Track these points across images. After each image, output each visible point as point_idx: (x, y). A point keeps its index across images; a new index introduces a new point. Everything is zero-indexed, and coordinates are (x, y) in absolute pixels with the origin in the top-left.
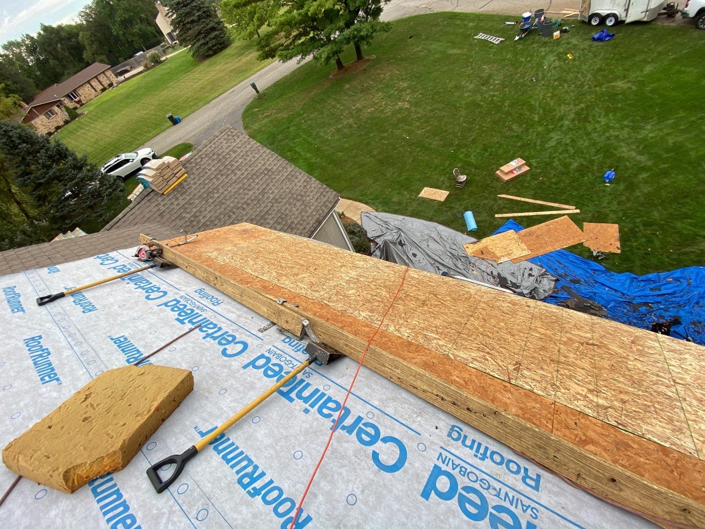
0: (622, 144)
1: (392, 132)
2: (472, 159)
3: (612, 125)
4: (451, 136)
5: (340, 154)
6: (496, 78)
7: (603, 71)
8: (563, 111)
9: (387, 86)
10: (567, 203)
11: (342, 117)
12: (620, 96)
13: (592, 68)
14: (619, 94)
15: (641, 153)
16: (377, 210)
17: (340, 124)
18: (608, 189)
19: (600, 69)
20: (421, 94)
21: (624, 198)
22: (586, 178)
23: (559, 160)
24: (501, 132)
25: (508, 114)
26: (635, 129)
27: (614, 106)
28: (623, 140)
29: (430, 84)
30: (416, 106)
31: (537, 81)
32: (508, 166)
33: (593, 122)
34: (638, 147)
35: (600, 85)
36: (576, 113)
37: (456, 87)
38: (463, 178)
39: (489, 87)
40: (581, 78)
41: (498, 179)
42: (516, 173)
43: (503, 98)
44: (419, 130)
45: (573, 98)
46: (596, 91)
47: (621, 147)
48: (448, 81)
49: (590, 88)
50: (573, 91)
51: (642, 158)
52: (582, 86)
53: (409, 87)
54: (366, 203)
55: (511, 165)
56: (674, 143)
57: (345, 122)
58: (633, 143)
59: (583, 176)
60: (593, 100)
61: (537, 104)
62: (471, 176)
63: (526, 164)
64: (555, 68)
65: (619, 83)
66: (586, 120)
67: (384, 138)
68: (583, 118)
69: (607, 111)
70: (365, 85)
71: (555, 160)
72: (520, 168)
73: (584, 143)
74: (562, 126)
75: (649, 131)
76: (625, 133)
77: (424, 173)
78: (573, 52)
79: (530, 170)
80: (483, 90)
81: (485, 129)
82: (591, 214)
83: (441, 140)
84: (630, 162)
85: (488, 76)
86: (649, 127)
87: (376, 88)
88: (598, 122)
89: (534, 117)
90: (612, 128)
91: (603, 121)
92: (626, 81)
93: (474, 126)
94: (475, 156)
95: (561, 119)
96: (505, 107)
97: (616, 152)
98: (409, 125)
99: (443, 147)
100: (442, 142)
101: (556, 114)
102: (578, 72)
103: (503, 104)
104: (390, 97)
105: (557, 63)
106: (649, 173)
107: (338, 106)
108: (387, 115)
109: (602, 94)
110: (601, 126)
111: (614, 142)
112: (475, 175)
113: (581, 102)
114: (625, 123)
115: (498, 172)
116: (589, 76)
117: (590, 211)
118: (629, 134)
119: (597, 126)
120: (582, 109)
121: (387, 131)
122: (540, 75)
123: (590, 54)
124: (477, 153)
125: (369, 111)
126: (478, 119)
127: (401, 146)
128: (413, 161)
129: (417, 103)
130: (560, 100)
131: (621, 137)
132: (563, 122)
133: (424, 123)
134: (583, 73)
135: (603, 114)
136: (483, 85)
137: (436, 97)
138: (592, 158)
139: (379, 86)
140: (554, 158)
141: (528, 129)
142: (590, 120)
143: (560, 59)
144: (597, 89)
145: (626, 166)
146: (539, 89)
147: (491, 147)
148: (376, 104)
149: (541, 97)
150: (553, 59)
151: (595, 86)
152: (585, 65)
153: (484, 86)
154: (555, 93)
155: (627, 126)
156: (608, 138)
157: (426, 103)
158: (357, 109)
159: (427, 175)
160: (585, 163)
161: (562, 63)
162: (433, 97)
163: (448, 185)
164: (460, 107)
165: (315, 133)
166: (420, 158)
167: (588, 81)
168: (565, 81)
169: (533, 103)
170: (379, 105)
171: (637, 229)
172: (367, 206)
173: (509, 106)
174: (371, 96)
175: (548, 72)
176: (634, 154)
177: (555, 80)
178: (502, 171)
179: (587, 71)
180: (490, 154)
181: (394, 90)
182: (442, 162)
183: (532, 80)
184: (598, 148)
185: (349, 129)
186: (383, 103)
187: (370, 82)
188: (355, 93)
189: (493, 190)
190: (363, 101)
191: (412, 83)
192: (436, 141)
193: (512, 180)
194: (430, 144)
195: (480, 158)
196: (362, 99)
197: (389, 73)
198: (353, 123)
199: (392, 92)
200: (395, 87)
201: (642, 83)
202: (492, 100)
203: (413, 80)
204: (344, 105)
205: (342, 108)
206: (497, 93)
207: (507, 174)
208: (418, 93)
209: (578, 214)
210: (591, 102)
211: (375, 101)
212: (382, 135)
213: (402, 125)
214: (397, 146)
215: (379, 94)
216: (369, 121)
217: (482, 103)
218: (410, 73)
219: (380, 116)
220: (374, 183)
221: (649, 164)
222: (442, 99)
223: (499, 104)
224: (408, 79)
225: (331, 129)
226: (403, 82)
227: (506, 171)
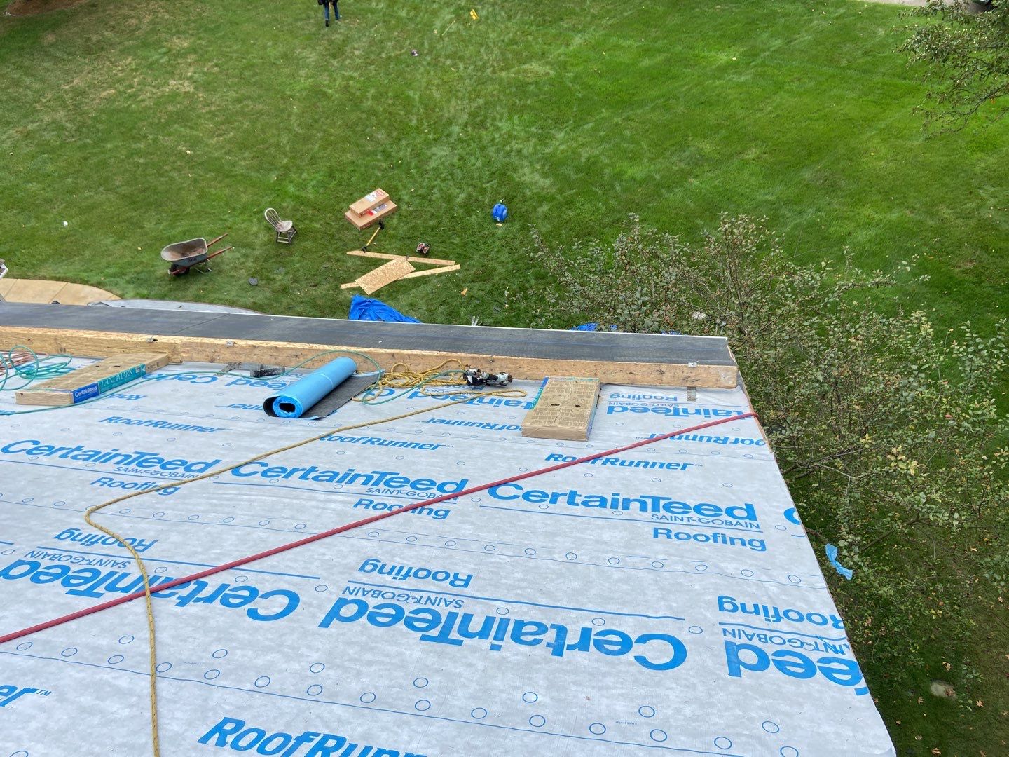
0: (525, 163)
1: (155, 141)
2: (310, 194)
3: (515, 133)
4: (272, 150)
5: (33, 187)
6: (356, 46)
7: (516, 43)
8: (452, 111)
9: (145, 45)
10: (446, 257)
11: (38, 106)
12: (532, 87)
13: (502, 38)
14: (531, 84)
15: (545, 175)
16: (122, 297)
17: (33, 122)
18: (499, 232)
19: (513, 42)
20: (216, 65)
21: (517, 243)
22: (474, 217)
23: (441, 190)
24: (358, 145)
25: (372, 113)
26: (543, 139)
27: (522, 103)
28: (526, 157)
29: (235, 48)
30: (206, 90)
31: (420, 55)
32: (363, 202)
33: (492, 128)
34: (543, 166)
35: (507, 68)
36: (471, 114)
37: (285, 56)
38: (286, 225)
39: (344, 61)
40: (485, 56)
41: (349, 225)
42: (377, 214)
43: (364, 83)
44: (212, 137)
45: (470, 89)
46: (501, 79)
47: (522, 167)
48: (270, 44)
49: (494, 72)
50: (471, 77)
51: (547, 182)
52: (484, 67)
53: (192, 50)
54: (99, 285)
55: (368, 200)
56: (588, 159)
57: (47, 118)
58: (538, 161)
59: (469, 213)
60: (495, 93)
61: (417, 97)
62: (307, 222)
63: (391, 198)
64: (450, 34)
65: (534, 64)
66: (482, 125)
68: (478, 121)
69: (513, 110)
70: (94, 38)
71: (435, 190)
72: (381, 204)
73: (476, 162)
74: (449, 135)
75: (560, 142)
76: (528, 148)
77: (221, 220)
78: (479, 7)
79: (398, 208)
80: (333, 65)
81: (332, 138)
82: (474, 269)
83: (254, 157)
84: (531, 190)
85: (343, 41)
86: (561, 135)
87: (119, 47)
88: (498, 129)
89: (411, 121)
90: (515, 138)
91: (505, 126)
92: (543, 61)
93: (315, 132)
94: (313, 187)
95: (450, 122)
96: (367, 99)
97: (515, 175)
98: (191, 128)
99: (258, 171)
100: (255, 162)
101: (442, 115)
102: (481, 45)
103: (364, 96)
104: (150, 67)
105: (453, 27)
106: (551, 204)
107: (28, 81)
108: (143, 105)
109: (509, 82)
110: (501, 135)
111: (515, 160)
112: (312, 221)
113: (478, 96)
114: (533, 129)
115: (348, 214)
116: (496, 52)
117: (474, 266)
118: (535, 147)
119: (497, 135)
120: (479, 107)
121: (145, 137)
122: (426, 45)
123: (503, 14)
124: (318, 181)
125: (104, 94)
126: (323, 119)
127: (174, 169)
128: (200, 197)
129: (209, 84)
130: (450, 92)
131: (525, 152)
132: (451, 128)
133: (223, 124)
134: (487, 47)
135: (506, 116)
136: (334, 56)
137: (247, 73)
138: (485, 186)
139: (126, 43)
140: (434, 187)
141: (400, 140)
142: (488, 125)
143: (458, 17)
144: (504, 74)
145: (524, 196)
146: (422, 70)
147: (341, 171)
148: (119, 81)
149: (424, 84)
150: (448, 17)
151: (502, 70)
152: (494, 31)
153: (334, 58)
154: (445, 79)
155: (534, 135)
156: (508, 154)
157: (226, 85)
158: (73, 90)
159: (228, 224)
160: (474, 194)
161: (461, 27)
162: (241, 74)
163: (265, 239)
164: (290, 96)
166: (214, 192)
167: (494, 60)
168: (461, 59)
169: (411, 95)
170: (127, 83)
171: (527, 285)
172: (101, 291)
173: (374, 98)
174: (108, 63)
175: (438, 42)
176: (537, 177)
177: (447, 57)
178: (354, 212)
179: (494, 43)
180: (340, 184)
181: (160, 54)
182: (255, 198)
183: (413, 54)
184: (495, 169)
185: (55, 133)
186: (136, 80)
187: (106, 33)
188: (68, 54)
189: (340, 244)
190: (89, 73)
191: (199, 42)
192: (244, 159)
193: (370, 225)
194: (233, 165)
195: (322, 190)
196: (88, 68)
197: (150, 17)
198: (64, 119)
199: (156, 57)
200: (163, 47)
201: (564, 66)
202: (347, 86)
203: (201, 35)
204: (42, 81)
205: (37, 86)
206: (356, 75)
207: (361, 215)
208: (210, 64)
209: (457, 271)
210: (492, 96)
211: (116, 75)
212: (134, 146)
213: (176, 125)
214: (165, 168)
215: (126, 59)
216: (104, 117)
217: (330, 91)
218: (194, 22)
219: (129, 106)
220: (115, 243)
221: (553, 191)
222: (257, 78)
223: (358, 93)
224: (191, 32)
225: (11, 132)
226: (179, 38)
227: (359, 211)
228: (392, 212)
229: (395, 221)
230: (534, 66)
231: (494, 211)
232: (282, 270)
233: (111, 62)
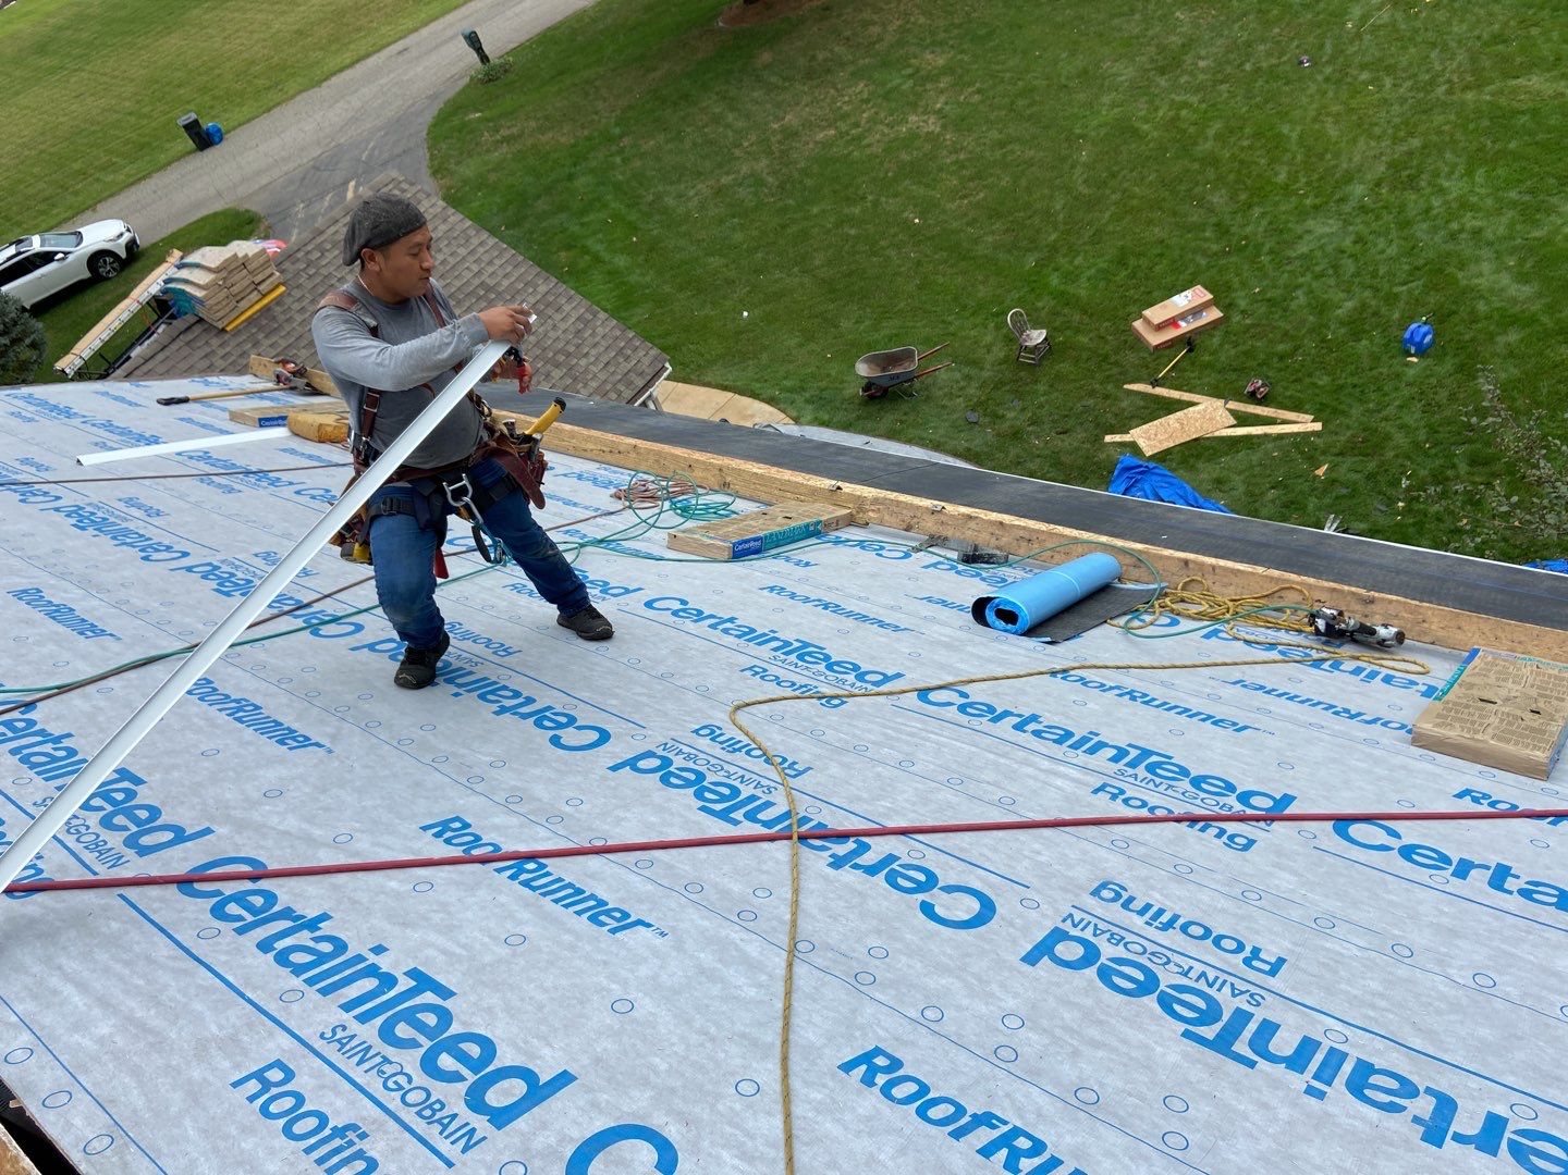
0: (1485, 253)
1: (876, 203)
3: (1474, 199)
4: (1037, 221)
5: (715, 262)
6: (1203, 53)
7: (1504, 41)
8: (1357, 158)
9: (885, 63)
10: (1297, 408)
11: (737, 152)
12: (1524, 119)
13: (1476, 33)
14: (1523, 113)
15: (1523, 278)
16: (797, 421)
17: (727, 173)
18: (1411, 372)
19: (1498, 38)
20: (979, 91)
21: (1443, 395)
22: (1364, 342)
23: (1310, 293)
24: (1175, 214)
25: (1212, 161)
26: (1534, 212)
27: (1498, 146)
28: (1490, 244)
29: (1011, 63)
30: (958, 129)
31: (1314, 64)
32: (1165, 307)
33: (1428, 191)
34: (1522, 261)
35: (1479, 86)
36: (1390, 165)
37: (1083, 74)
38: (1037, 336)
39: (1178, 76)
40: (1436, 64)
41: (1139, 339)
42: (1185, 327)
43: (1205, 112)
44: (953, 200)
45: (1397, 120)
46: (1463, 104)
47: (1478, 260)
48: (1064, 55)
49: (1450, 92)
50: (1402, 101)
51: (1525, 291)
52: (1432, 83)
54: (771, 401)
55: (1175, 305)
57: (745, 169)
58: (1513, 251)
59: (1358, 336)
60: (1446, 128)
61: (1294, 135)
62: (1068, 333)
63: (1215, 302)
64: (1375, 28)
65: (1535, 78)
66: (1411, 183)
67: (851, 220)
68: (1404, 176)
69: (1477, 159)
70: (821, 56)
71: (1299, 293)
72: (1196, 311)
73: (1387, 248)
74: (1342, 200)
76: (1498, 227)
77: (943, 322)
79: (1225, 318)
80: (1158, 85)
81: (1135, 202)
82: (1349, 433)
83: (1007, 230)
84: (1488, 302)
85: (1183, 45)
87: (851, 68)
88: (1441, 191)
89: (1276, 174)
90: (1473, 208)
91: (1456, 187)
92: (1555, 73)
93: (1108, 192)
94: (1089, 279)
95: (1348, 178)
96: (1206, 139)
97: (1460, 275)
98: (927, 186)
99: (1009, 251)
100: (1008, 238)
101: (1336, 166)
102: (1434, 45)
103: (1201, 133)
104: (886, 97)
105: (1385, 14)
106: (1528, 330)
107: (730, 117)
108: (868, 151)
109: (1477, 110)
110: (1446, 202)
111: (1465, 247)
112: (1078, 331)
113: (1411, 134)
114: (1513, 195)
115: (1138, 324)
116: (1462, 57)
117: (1348, 427)
118: (1511, 226)
119: (1436, 202)
120: (1410, 154)
121: (863, 198)
122: (1328, 49)
124: (1098, 271)
125: (820, 136)
126: (1124, 172)
127: (892, 245)
128: (920, 288)
129: (963, 119)
130: (1359, 126)
131: (1489, 235)
132: (1349, 188)
133: (971, 179)
134: (1445, 48)
135: (1461, 169)
136: (1162, 71)
137: (1021, 103)
138: (1397, 289)
141: (1250, 206)
142: (1423, 184)
144: (1470, 96)
145: (1473, 311)
146: (1313, 88)
147: (1139, 255)
148: (844, 116)
149: (1312, 113)
151: (1467, 88)
152: (1462, 21)
153: (1163, 73)
154: (1354, 104)
155: (1514, 204)
156: (1453, 236)
157: (987, 121)
158: (784, 130)
159: (952, 329)
160: (1373, 303)
161: (1399, 16)
162: (1012, 103)
164: (1080, 136)
165: (651, 198)
166: (941, 280)
167: (1453, 72)
168: (1390, 70)
169: (1286, 131)
170: (853, 120)
171: (1449, 473)
173: (1218, 137)
175: (1352, 42)
176: (1505, 279)
177: (1363, 67)
178: (1148, 322)
179: (1460, 42)
180: (1133, 276)
181: (903, 76)
182: (999, 291)
183: (1302, 63)
184: (1422, 262)
185: (753, 189)
186: (865, 115)
187: (836, 49)
188: (785, 79)
189: (1115, 370)
190: (807, 105)
191: (959, 57)
192: (993, 233)
193: (1171, 344)
194: (976, 241)
195: (1102, 284)
196: (806, 99)
197: (899, 23)
198: (766, 171)
199: (896, 82)
200: (909, 66)
202: (1177, 118)
203: (965, 47)
204: (748, 117)
205: (740, 124)
206: (1194, 99)
207: (1160, 327)
208: (970, 90)
209: (1314, 433)
210: (1440, 133)
211: (841, 108)
212: (846, 211)
213: (907, 182)
214: (883, 243)
215: (856, 85)
216: (816, 169)
217: (1146, 127)
218: (960, 26)
219: (850, 154)
220: (801, 345)
221: (1536, 307)
222: (1035, 109)
223: (1192, 130)
224: (951, 43)
225: (700, 186)
226: (933, 52)
227: (1156, 321)
228: (1214, 324)
229: (1216, 341)
230: (1536, 82)
231: (1407, 335)
232: (1018, 404)
233: (837, 90)
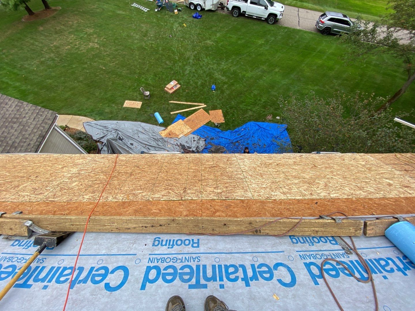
1: (91, 64)
2: (150, 82)
3: (209, 62)
4: (133, 67)
6: (151, 33)
8: (188, 55)
9: (77, 31)
10: (201, 103)
11: (43, 52)
13: (196, 33)
14: (209, 47)
15: (223, 76)
16: (95, 120)
17: (42, 58)
18: (215, 94)
19: (199, 34)
21: (221, 97)
23: (192, 81)
24: (161, 66)
25: (163, 55)
26: (219, 64)
27: (209, 53)
28: (215, 70)
29: (110, 32)
30: (103, 47)
31: (172, 37)
32: (170, 85)
34: (221, 73)
35: (200, 42)
36: (194, 56)
37: (128, 36)
38: (148, 93)
39: (148, 38)
40: (192, 38)
41: (167, 93)
42: (175, 89)
43: (157, 45)
44: (111, 63)
45: (191, 48)
46: (200, 45)
47: (215, 73)
48: (121, 32)
49: (197, 43)
50: (190, 44)
51: (224, 78)
52: (193, 41)
53: (95, 33)
56: (233, 71)
57: (47, 56)
58: (219, 71)
59: (204, 88)
60: (199, 49)
61: (176, 50)
63: (178, 83)
64: (179, 31)
66: (199, 60)
67: (85, 68)
68: (197, 58)
69: (207, 55)
71: (191, 81)
72: (176, 85)
73: (200, 72)
74: (189, 63)
75: (224, 65)
76: (215, 67)
77: (123, 91)
78: (186, 23)
79: (181, 86)
80: (145, 39)
81: (152, 63)
82: (211, 106)
83: (127, 70)
84: (220, 80)
85: (146, 31)
86: (223, 63)
87: (68, 31)
88: (204, 61)
89: (176, 58)
90: (210, 64)
91: (206, 60)
92: (211, 40)
93: (145, 61)
94: (151, 80)
95: (188, 59)
96: (160, 51)
97: (214, 76)
98: (102, 60)
99: (130, 74)
101: (185, 56)
102: (190, 34)
103: (158, 49)
104: (81, 38)
105: (180, 28)
106: (227, 85)
107: (37, 43)
108: (82, 52)
109: (203, 46)
110: (206, 63)
111: (212, 70)
113: (195, 51)
114: (214, 61)
115: (166, 89)
116: (196, 37)
118: (217, 67)
119: (204, 63)
120: (196, 54)
121: (86, 63)
122: (173, 34)
123: (194, 25)
124: (152, 78)
125: (66, 48)
126: (147, 57)
127: (100, 74)
128: (112, 84)
129: (104, 44)
130: (186, 49)
132: (189, 61)
133: (113, 58)
134: (192, 35)
135: (205, 57)
136: (144, 36)
137: (116, 41)
138: (206, 79)
139: (70, 30)
140: (190, 79)
141: (174, 64)
142: (201, 60)
143: (180, 26)
145: (219, 82)
146: (174, 42)
147: (158, 74)
148: (71, 43)
149: (177, 46)
150: (177, 25)
151: (199, 43)
152: (193, 30)
154: (183, 44)
155: (215, 63)
156: (209, 69)
157: (110, 45)
158: (54, 46)
159: (125, 93)
160: (203, 82)
161: (182, 29)
162: (114, 41)
163: (140, 98)
164: (134, 49)
166: (117, 82)
167: (196, 39)
168: (185, 38)
169: (174, 50)
170: (74, 44)
171: (228, 111)
172: (86, 118)
173: (162, 50)
174: (65, 37)
175: (177, 33)
176: (220, 76)
177: (181, 38)
178: (167, 88)
179: (194, 34)
180: (159, 79)
181: (83, 34)
182: (132, 84)
183: (170, 36)
184: (207, 74)
185: (52, 62)
186: (77, 43)
187: (62, 27)
188: (50, 34)
190: (59, 40)
191: (96, 30)
192: (124, 70)
194: (121, 72)
198: (54, 57)
200: (84, 32)
201: (217, 42)
202: (152, 46)
203: (97, 28)
204: (42, 43)
205: (41, 45)
206: (153, 42)
207: (170, 89)
208: (102, 38)
209: (206, 107)
211: (69, 41)
212: (83, 66)
213: (97, 59)
214: (97, 74)
215: (71, 36)
216: (69, 56)
217: (147, 48)
218: (93, 23)
219: (77, 52)
220: (87, 101)
221: (227, 81)
222: (121, 43)
223: (156, 49)
224: (92, 27)
226: (89, 29)
228: (179, 88)
229: (181, 91)
230: (208, 42)
231: (212, 87)
